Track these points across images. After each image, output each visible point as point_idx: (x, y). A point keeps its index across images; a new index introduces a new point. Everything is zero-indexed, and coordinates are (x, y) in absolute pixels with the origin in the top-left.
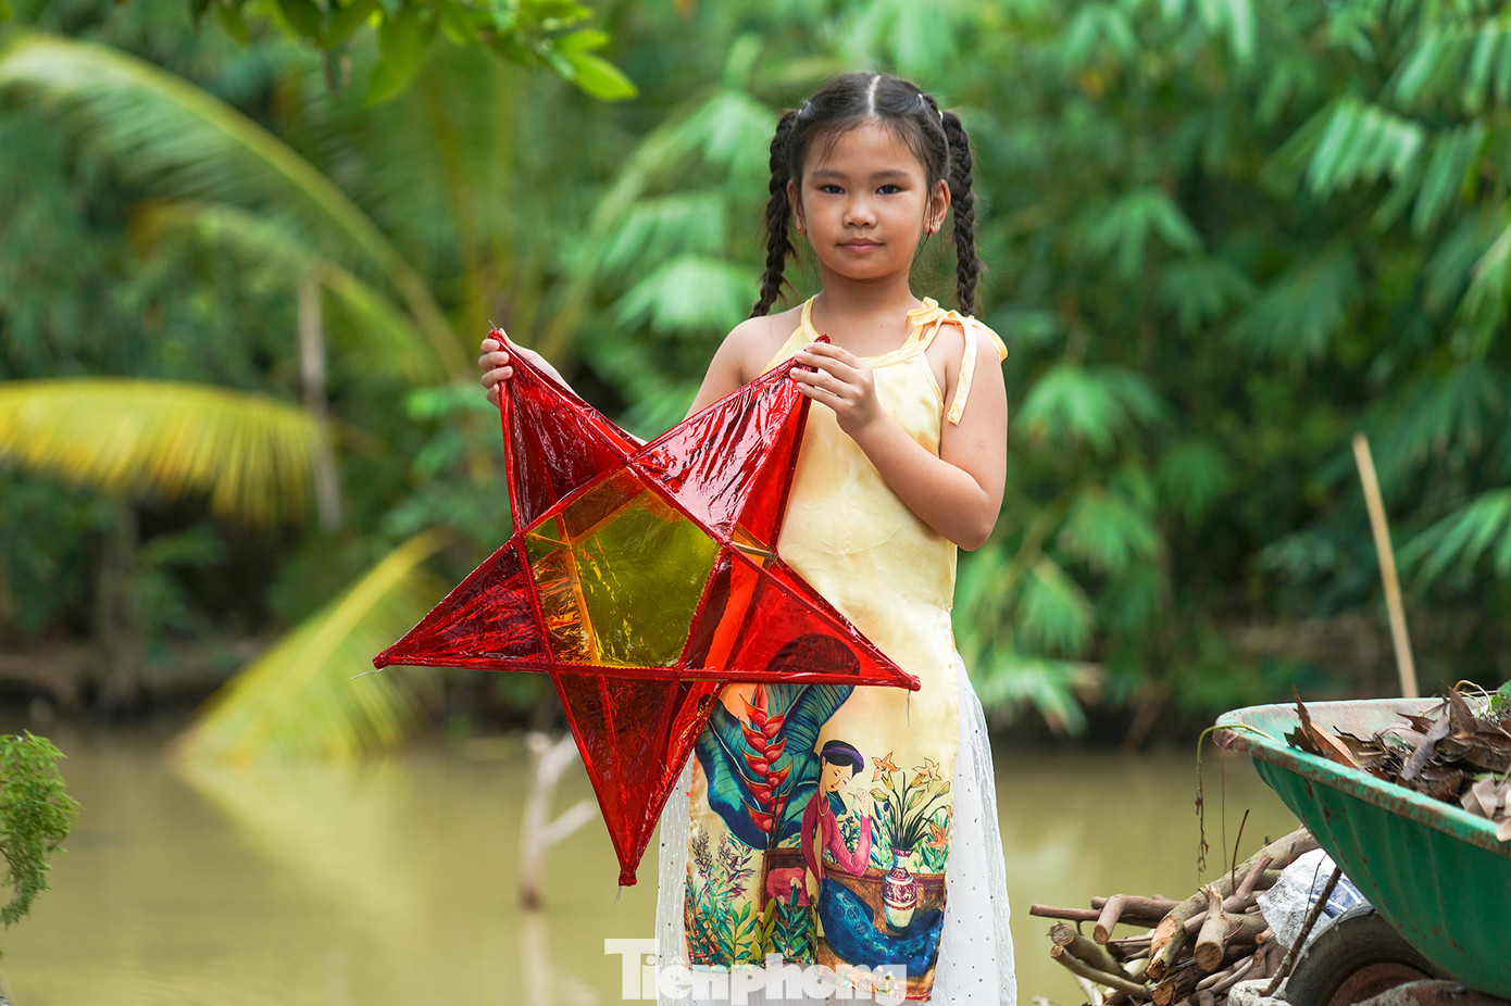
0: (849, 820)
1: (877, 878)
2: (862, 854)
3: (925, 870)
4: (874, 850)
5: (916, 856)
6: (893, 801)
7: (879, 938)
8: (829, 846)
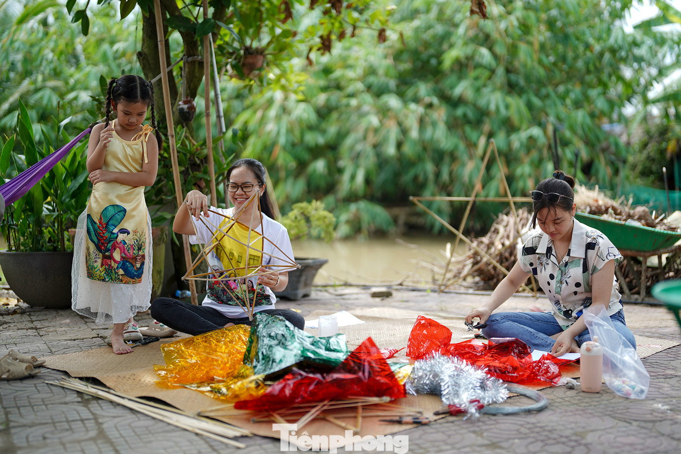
0: (128, 246)
2: (131, 253)
5: (142, 251)
6: (138, 239)
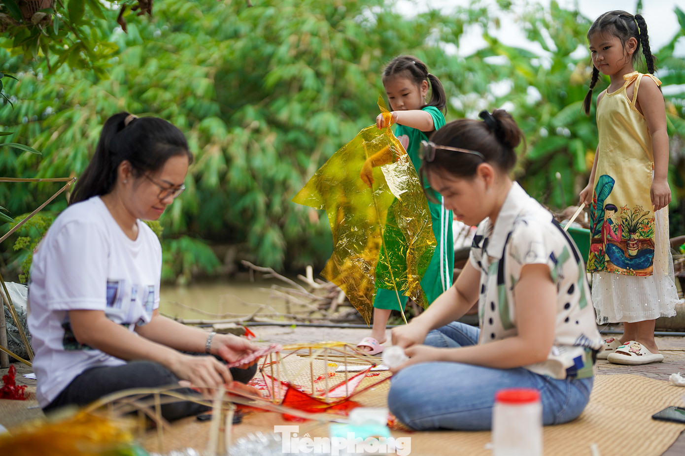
0: (615, 226)
1: (625, 242)
3: (641, 238)
4: (623, 234)
5: (638, 234)
6: (628, 218)
7: (627, 259)
8: (609, 234)
